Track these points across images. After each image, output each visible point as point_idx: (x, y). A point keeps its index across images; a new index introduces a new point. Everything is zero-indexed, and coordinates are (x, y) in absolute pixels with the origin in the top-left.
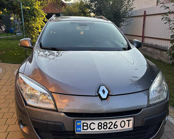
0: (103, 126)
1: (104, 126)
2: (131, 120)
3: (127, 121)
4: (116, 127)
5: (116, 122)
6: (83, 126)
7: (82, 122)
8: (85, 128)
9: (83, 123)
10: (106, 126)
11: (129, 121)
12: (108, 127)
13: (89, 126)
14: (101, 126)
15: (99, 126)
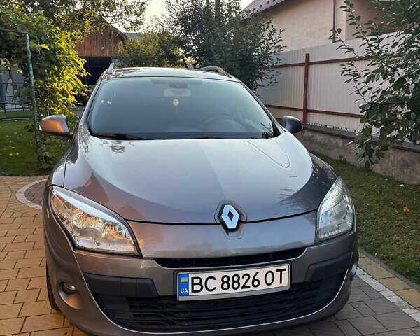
0: (231, 282)
1: (234, 282)
2: (285, 270)
3: (277, 271)
4: (256, 283)
5: (257, 273)
6: (193, 284)
7: (191, 276)
8: (197, 288)
9: (193, 279)
10: (238, 282)
11: (281, 271)
12: (241, 286)
13: (203, 283)
14: (227, 282)
15: (224, 283)
